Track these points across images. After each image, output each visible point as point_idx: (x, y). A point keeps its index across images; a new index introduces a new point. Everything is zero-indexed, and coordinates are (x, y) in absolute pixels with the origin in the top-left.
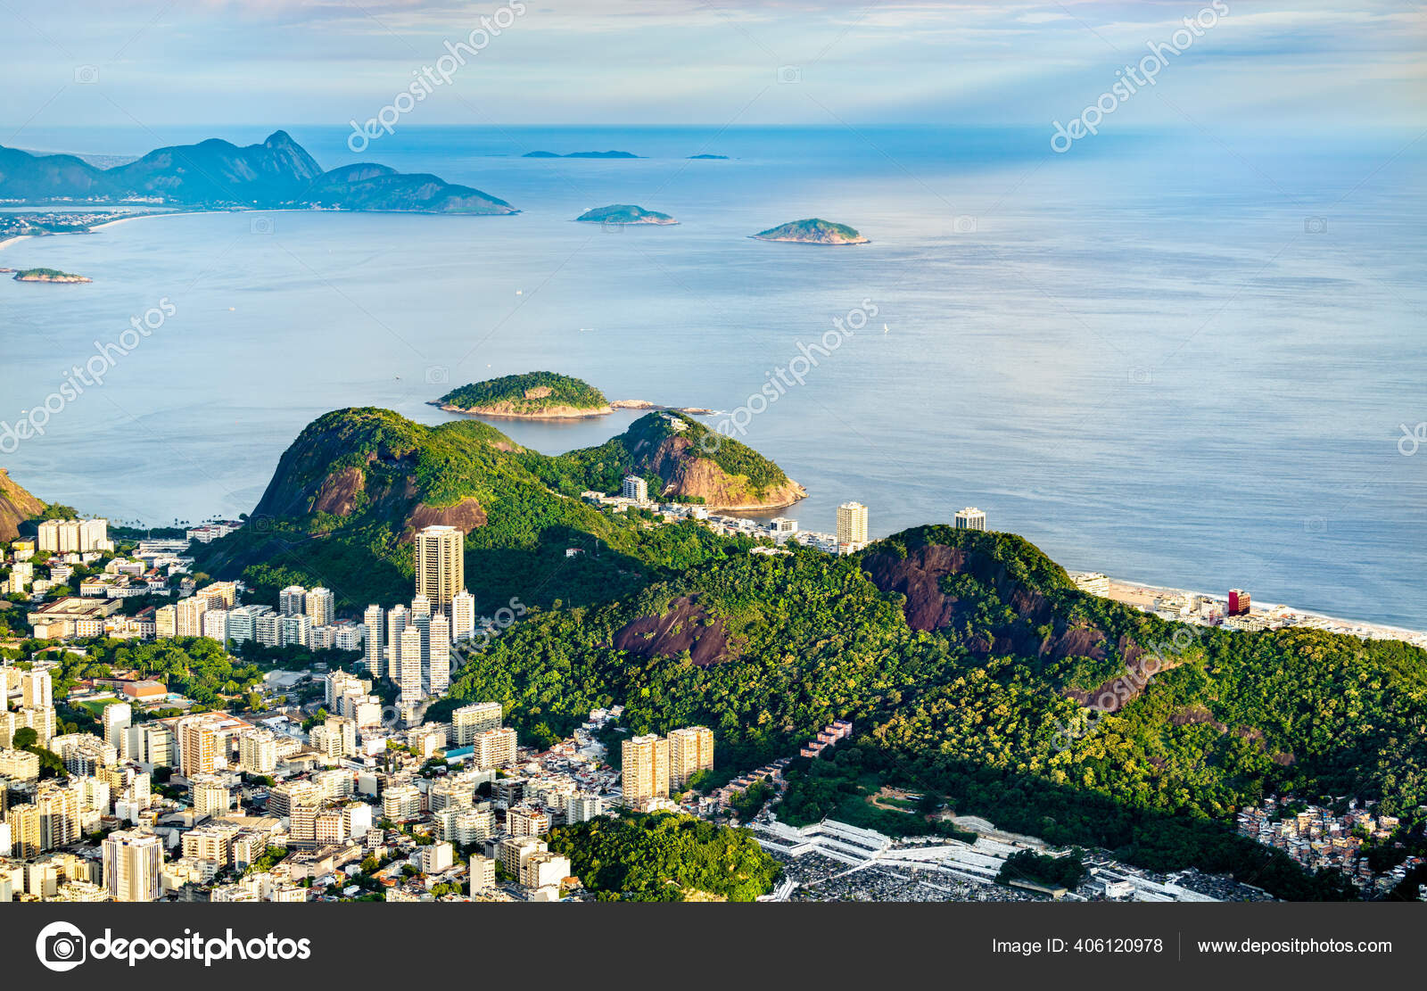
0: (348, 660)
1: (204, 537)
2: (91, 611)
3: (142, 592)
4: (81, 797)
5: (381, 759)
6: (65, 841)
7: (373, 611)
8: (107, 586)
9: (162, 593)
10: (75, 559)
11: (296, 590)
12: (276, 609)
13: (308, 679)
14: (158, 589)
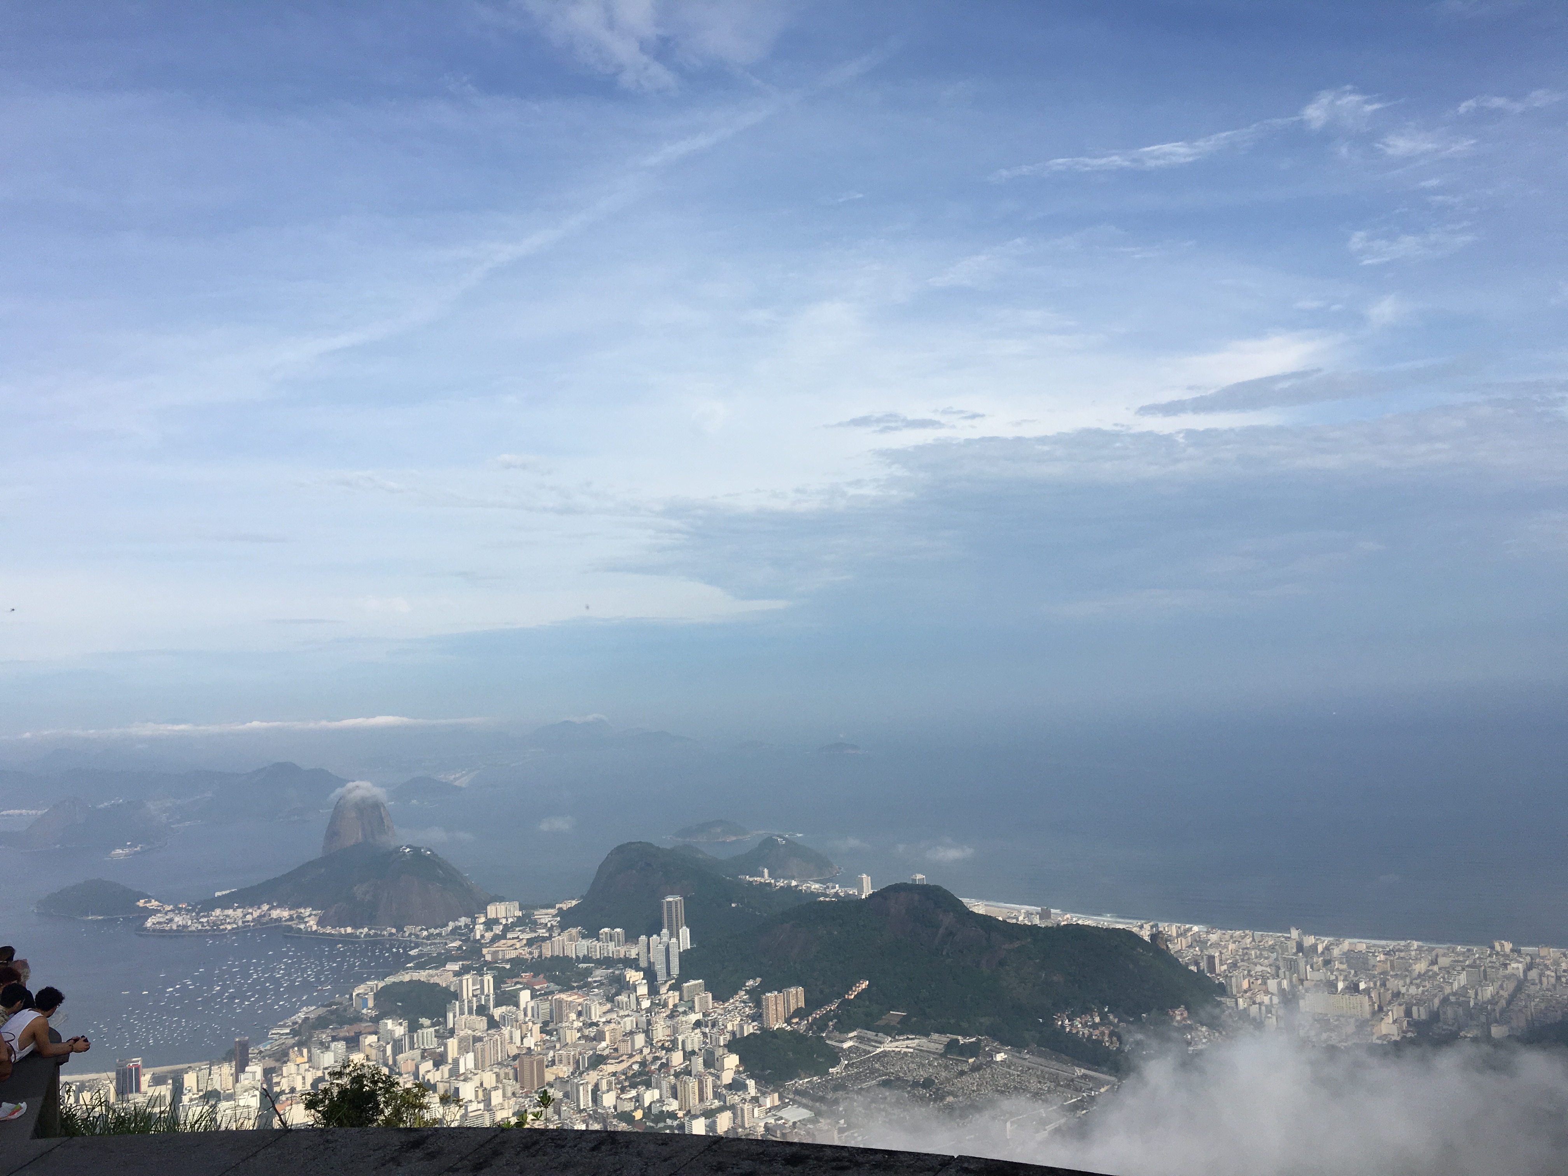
0: (633, 963)
1: (565, 906)
2: (511, 946)
3: (536, 935)
4: (507, 1036)
5: (649, 1010)
6: (500, 1060)
7: (643, 938)
8: (519, 933)
9: (545, 935)
10: (504, 921)
11: (606, 930)
12: (598, 940)
13: (613, 973)
14: (543, 933)
